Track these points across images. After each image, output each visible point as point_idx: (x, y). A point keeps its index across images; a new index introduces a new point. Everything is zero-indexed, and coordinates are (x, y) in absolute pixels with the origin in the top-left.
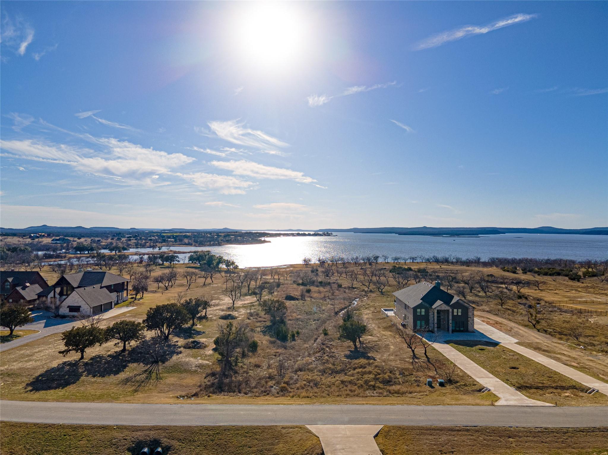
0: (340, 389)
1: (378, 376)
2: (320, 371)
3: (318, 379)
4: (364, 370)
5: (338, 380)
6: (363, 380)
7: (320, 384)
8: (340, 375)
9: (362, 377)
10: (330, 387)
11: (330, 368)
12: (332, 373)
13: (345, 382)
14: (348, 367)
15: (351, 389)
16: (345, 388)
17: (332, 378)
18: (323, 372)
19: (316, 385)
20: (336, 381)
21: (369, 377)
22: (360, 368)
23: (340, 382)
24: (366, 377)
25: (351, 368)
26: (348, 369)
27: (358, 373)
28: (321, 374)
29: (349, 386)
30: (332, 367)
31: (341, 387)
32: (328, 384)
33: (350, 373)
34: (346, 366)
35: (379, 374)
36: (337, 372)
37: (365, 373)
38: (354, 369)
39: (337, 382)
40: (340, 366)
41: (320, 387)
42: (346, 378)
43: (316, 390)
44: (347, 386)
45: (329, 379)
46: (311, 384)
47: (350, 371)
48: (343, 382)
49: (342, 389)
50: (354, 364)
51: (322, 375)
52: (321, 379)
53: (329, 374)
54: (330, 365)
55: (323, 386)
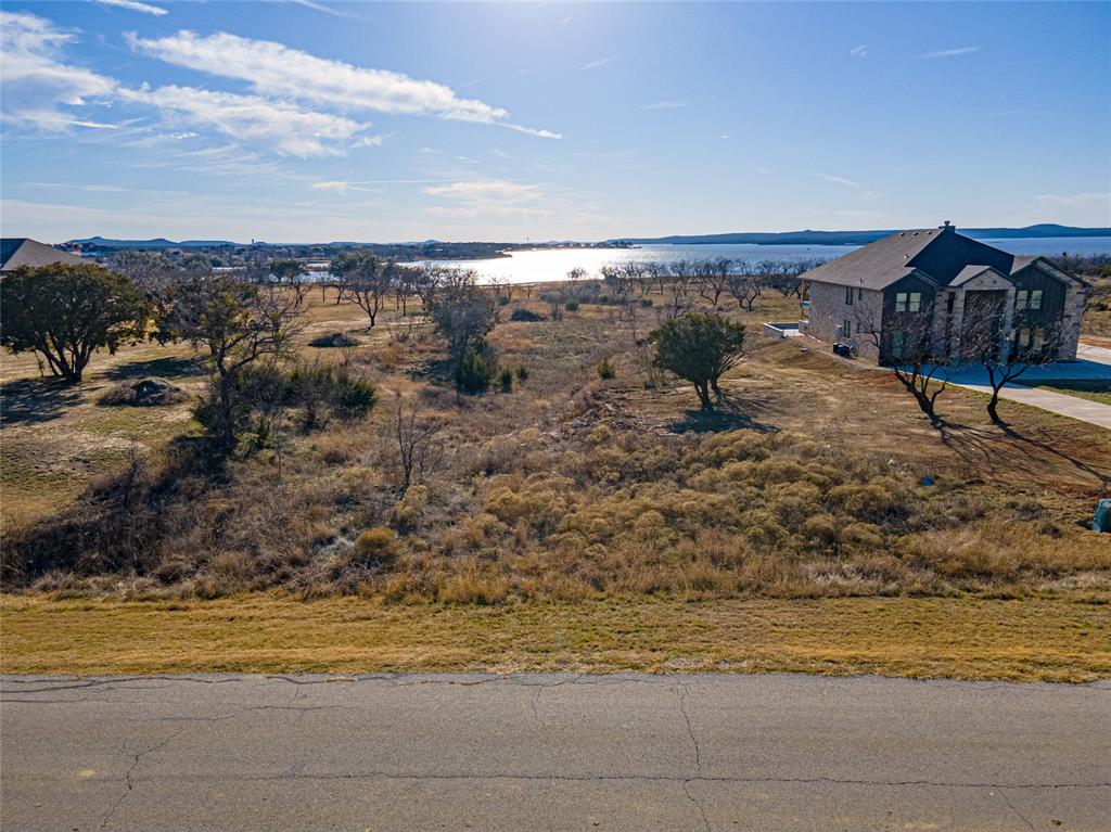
0: (662, 549)
1: (835, 490)
2: (570, 472)
3: (557, 503)
4: (762, 466)
5: (646, 508)
6: (772, 505)
7: (561, 525)
8: (658, 485)
9: (758, 495)
10: (606, 538)
11: (613, 462)
12: (621, 479)
13: (683, 515)
14: (688, 456)
15: (717, 548)
16: (685, 545)
17: (621, 498)
18: (585, 476)
19: (542, 528)
20: (638, 513)
21: (793, 494)
22: (742, 458)
23: (661, 517)
24: (780, 493)
25: (699, 460)
26: (688, 463)
27: (736, 476)
28: (571, 481)
29: (705, 534)
30: (623, 456)
31: (663, 541)
32: (599, 529)
33: (697, 478)
34: (681, 454)
35: (838, 482)
36: (643, 476)
37: (768, 477)
38: (718, 463)
39: (642, 518)
40: (656, 453)
41: (557, 543)
42: (686, 499)
43: (535, 555)
44: (693, 536)
45: (608, 503)
46: (521, 528)
47: (697, 471)
48: (670, 515)
49: (670, 550)
50: (712, 448)
51: (580, 486)
52: (570, 501)
53: (611, 482)
54: (615, 451)
55: (575, 537)
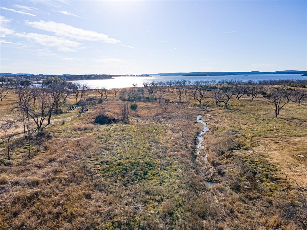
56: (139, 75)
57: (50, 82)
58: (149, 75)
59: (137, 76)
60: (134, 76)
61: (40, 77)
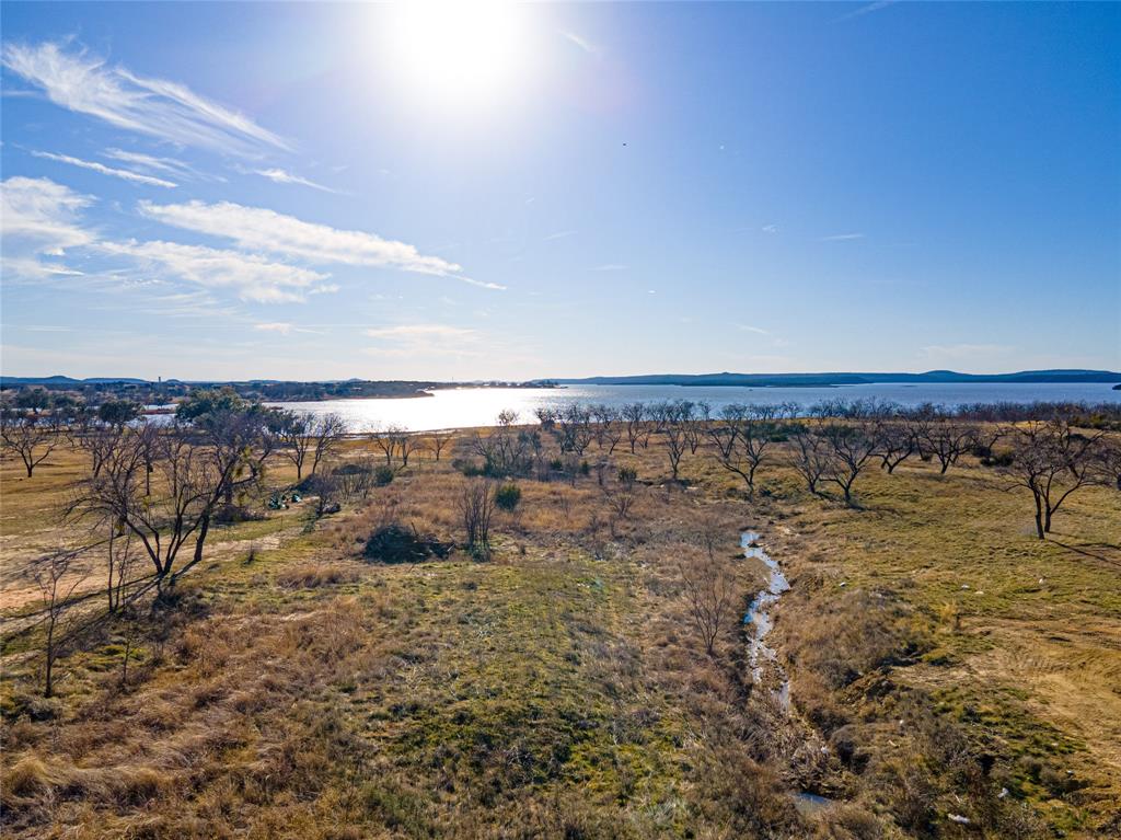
56: (523, 381)
57: (204, 407)
58: (557, 384)
59: (514, 385)
60: (503, 385)
61: (171, 389)
